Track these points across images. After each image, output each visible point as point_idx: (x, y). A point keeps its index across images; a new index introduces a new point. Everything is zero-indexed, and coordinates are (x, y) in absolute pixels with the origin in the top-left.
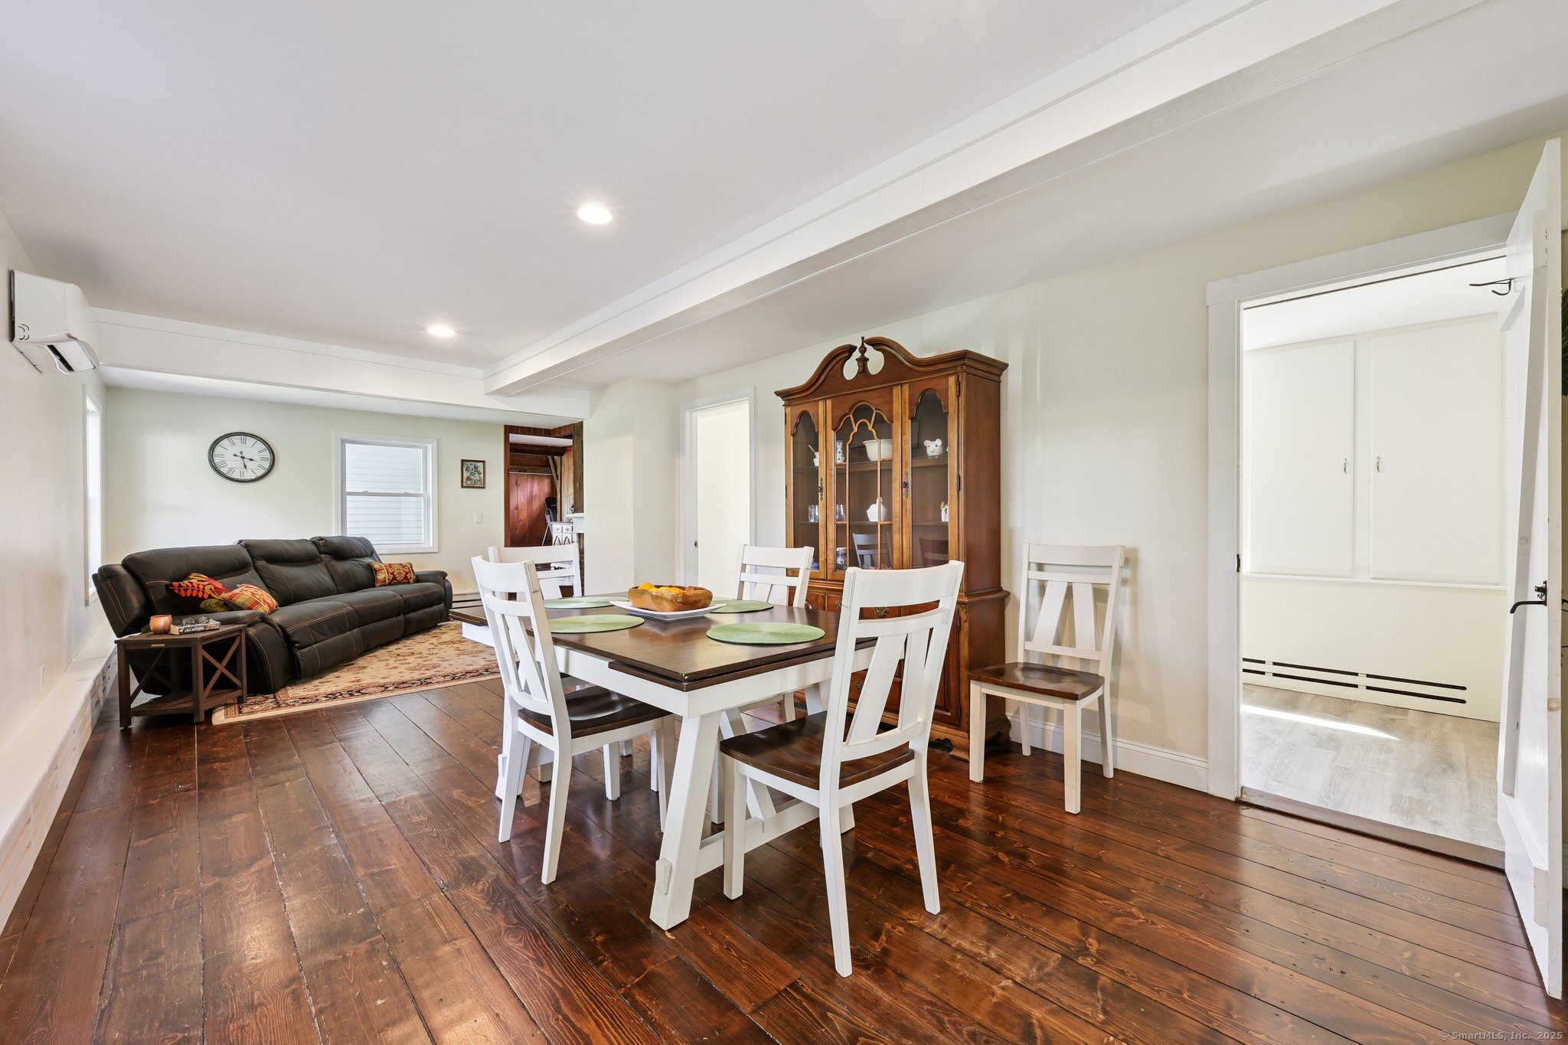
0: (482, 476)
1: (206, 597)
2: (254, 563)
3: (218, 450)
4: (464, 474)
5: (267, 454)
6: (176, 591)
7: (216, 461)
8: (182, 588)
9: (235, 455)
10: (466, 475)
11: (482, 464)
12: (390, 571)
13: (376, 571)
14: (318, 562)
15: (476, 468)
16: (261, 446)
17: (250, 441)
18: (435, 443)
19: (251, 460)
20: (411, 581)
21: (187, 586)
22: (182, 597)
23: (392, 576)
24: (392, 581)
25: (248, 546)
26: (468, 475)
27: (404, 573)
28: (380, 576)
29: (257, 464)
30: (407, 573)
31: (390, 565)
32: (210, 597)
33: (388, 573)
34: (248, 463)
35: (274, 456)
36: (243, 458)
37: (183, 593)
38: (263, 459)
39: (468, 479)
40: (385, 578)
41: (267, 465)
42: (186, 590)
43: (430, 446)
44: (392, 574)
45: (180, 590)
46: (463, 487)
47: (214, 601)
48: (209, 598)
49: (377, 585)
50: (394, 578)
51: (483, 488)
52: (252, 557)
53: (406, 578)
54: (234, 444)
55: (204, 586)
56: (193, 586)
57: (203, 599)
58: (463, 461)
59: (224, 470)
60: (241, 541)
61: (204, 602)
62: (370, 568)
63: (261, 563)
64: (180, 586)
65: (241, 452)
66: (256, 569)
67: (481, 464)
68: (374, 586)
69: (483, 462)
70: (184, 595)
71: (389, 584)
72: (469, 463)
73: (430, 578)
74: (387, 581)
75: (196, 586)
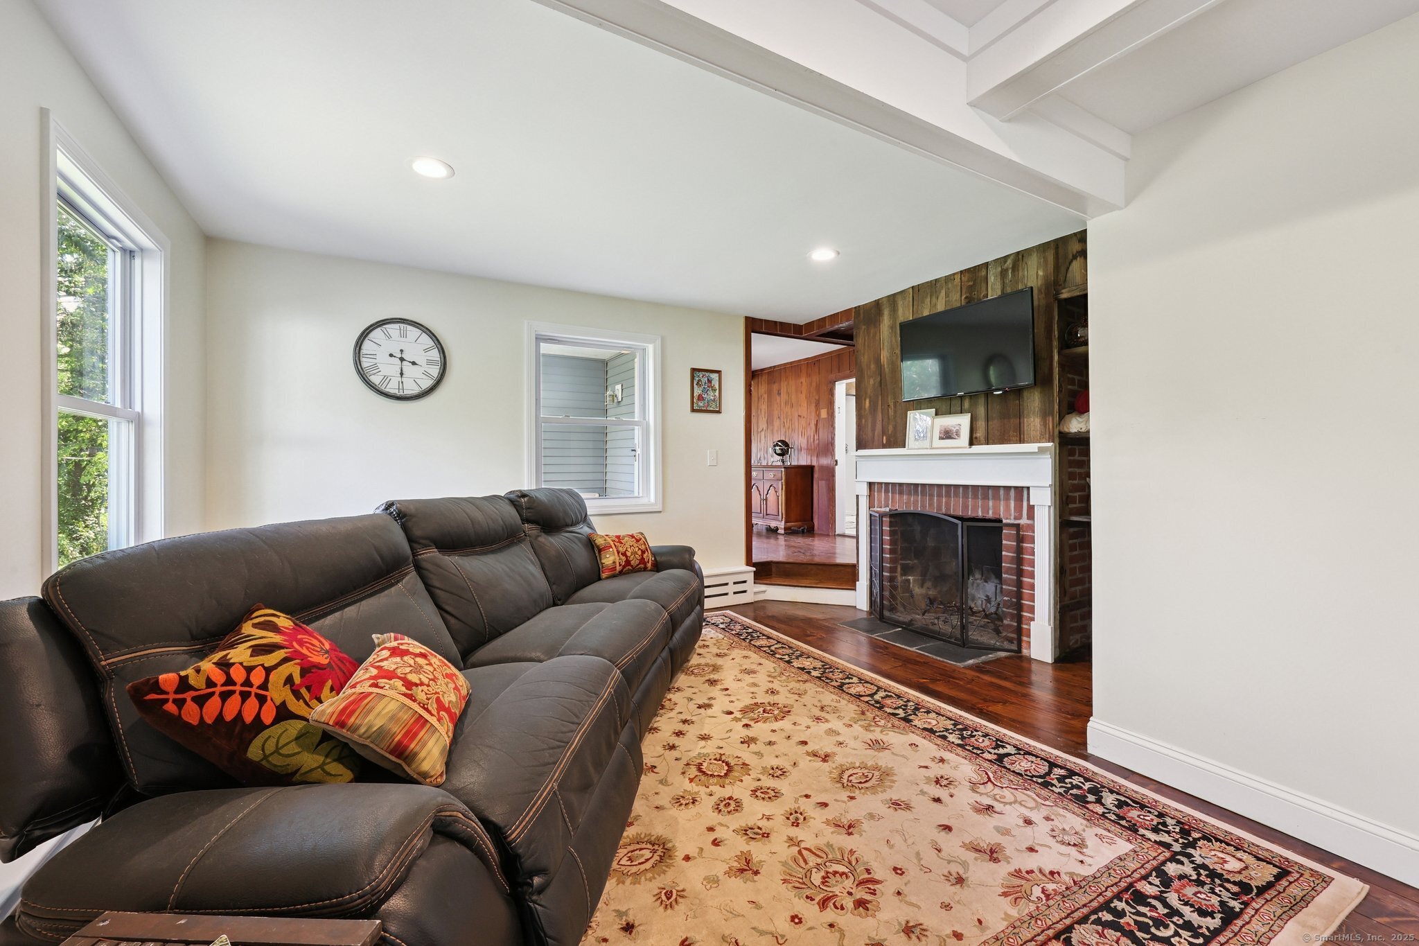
0: (717, 393)
1: (268, 715)
2: (414, 554)
3: (367, 347)
4: (695, 391)
5: (435, 355)
6: (171, 707)
7: (365, 365)
8: (188, 695)
9: (391, 355)
10: (697, 391)
11: (717, 375)
12: (621, 549)
13: (600, 551)
14: (520, 541)
15: (710, 381)
16: (426, 340)
17: (413, 332)
18: (659, 342)
19: (414, 363)
20: (649, 565)
21: (210, 683)
22: (188, 725)
23: (624, 558)
24: (624, 567)
25: (402, 514)
26: (700, 392)
27: (640, 553)
28: (609, 559)
29: (422, 370)
30: (643, 552)
31: (618, 537)
32: (283, 714)
33: (618, 553)
34: (407, 367)
35: (445, 357)
36: (402, 359)
37: (191, 713)
38: (430, 362)
39: (700, 398)
40: (614, 562)
41: (435, 371)
42: (201, 701)
43: (650, 348)
44: (624, 554)
45: (180, 703)
46: (693, 410)
47: (294, 727)
48: (277, 721)
49: (604, 575)
50: (628, 562)
51: (719, 412)
52: (411, 540)
53: (642, 561)
54: (390, 337)
55: (269, 670)
56: (229, 681)
57: (258, 726)
58: (694, 370)
59: (376, 379)
60: (389, 505)
61: (257, 742)
62: (591, 544)
63: (430, 554)
64: (184, 685)
65: (402, 351)
66: (419, 569)
67: (715, 376)
68: (600, 579)
69: (719, 372)
70: (194, 721)
71: (621, 573)
72: (701, 374)
73: (675, 560)
74: (618, 568)
75: (238, 675)
